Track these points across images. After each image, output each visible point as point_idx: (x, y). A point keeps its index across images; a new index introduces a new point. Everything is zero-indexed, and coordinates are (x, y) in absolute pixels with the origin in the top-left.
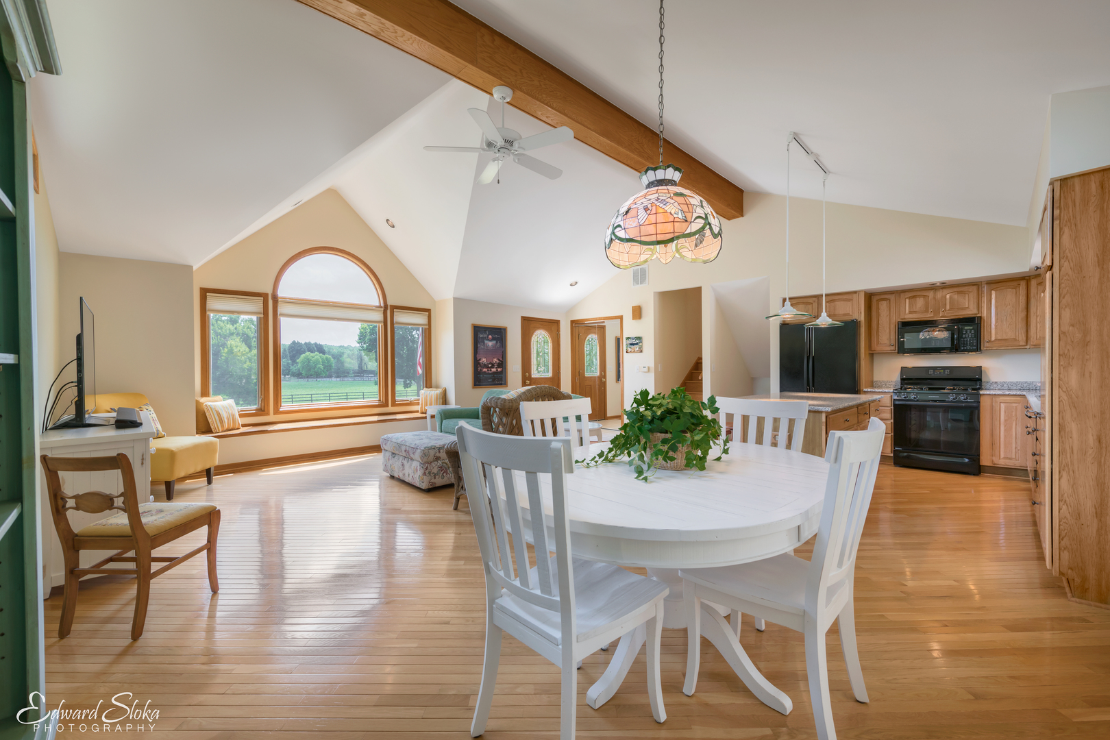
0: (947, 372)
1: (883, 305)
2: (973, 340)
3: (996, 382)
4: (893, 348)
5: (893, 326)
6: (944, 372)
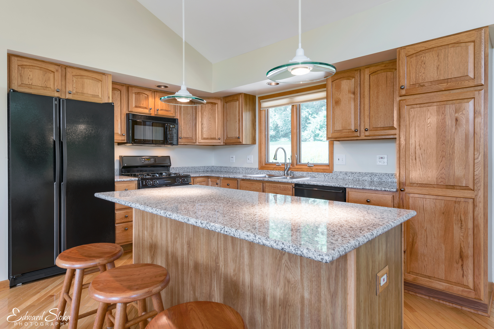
0: (153, 160)
2: (175, 136)
4: (124, 138)
5: (123, 117)
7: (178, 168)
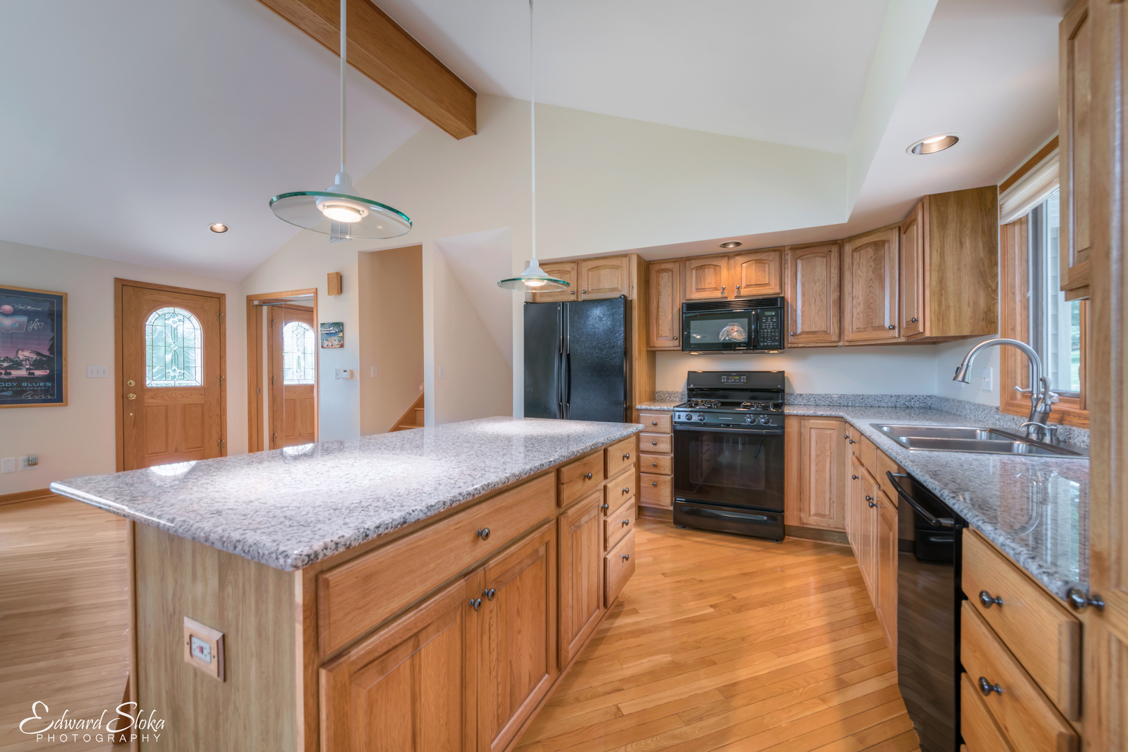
0: (743, 379)
1: (665, 279)
2: (775, 332)
3: (801, 395)
4: (676, 343)
5: (676, 310)
6: (740, 379)
7: (814, 396)
